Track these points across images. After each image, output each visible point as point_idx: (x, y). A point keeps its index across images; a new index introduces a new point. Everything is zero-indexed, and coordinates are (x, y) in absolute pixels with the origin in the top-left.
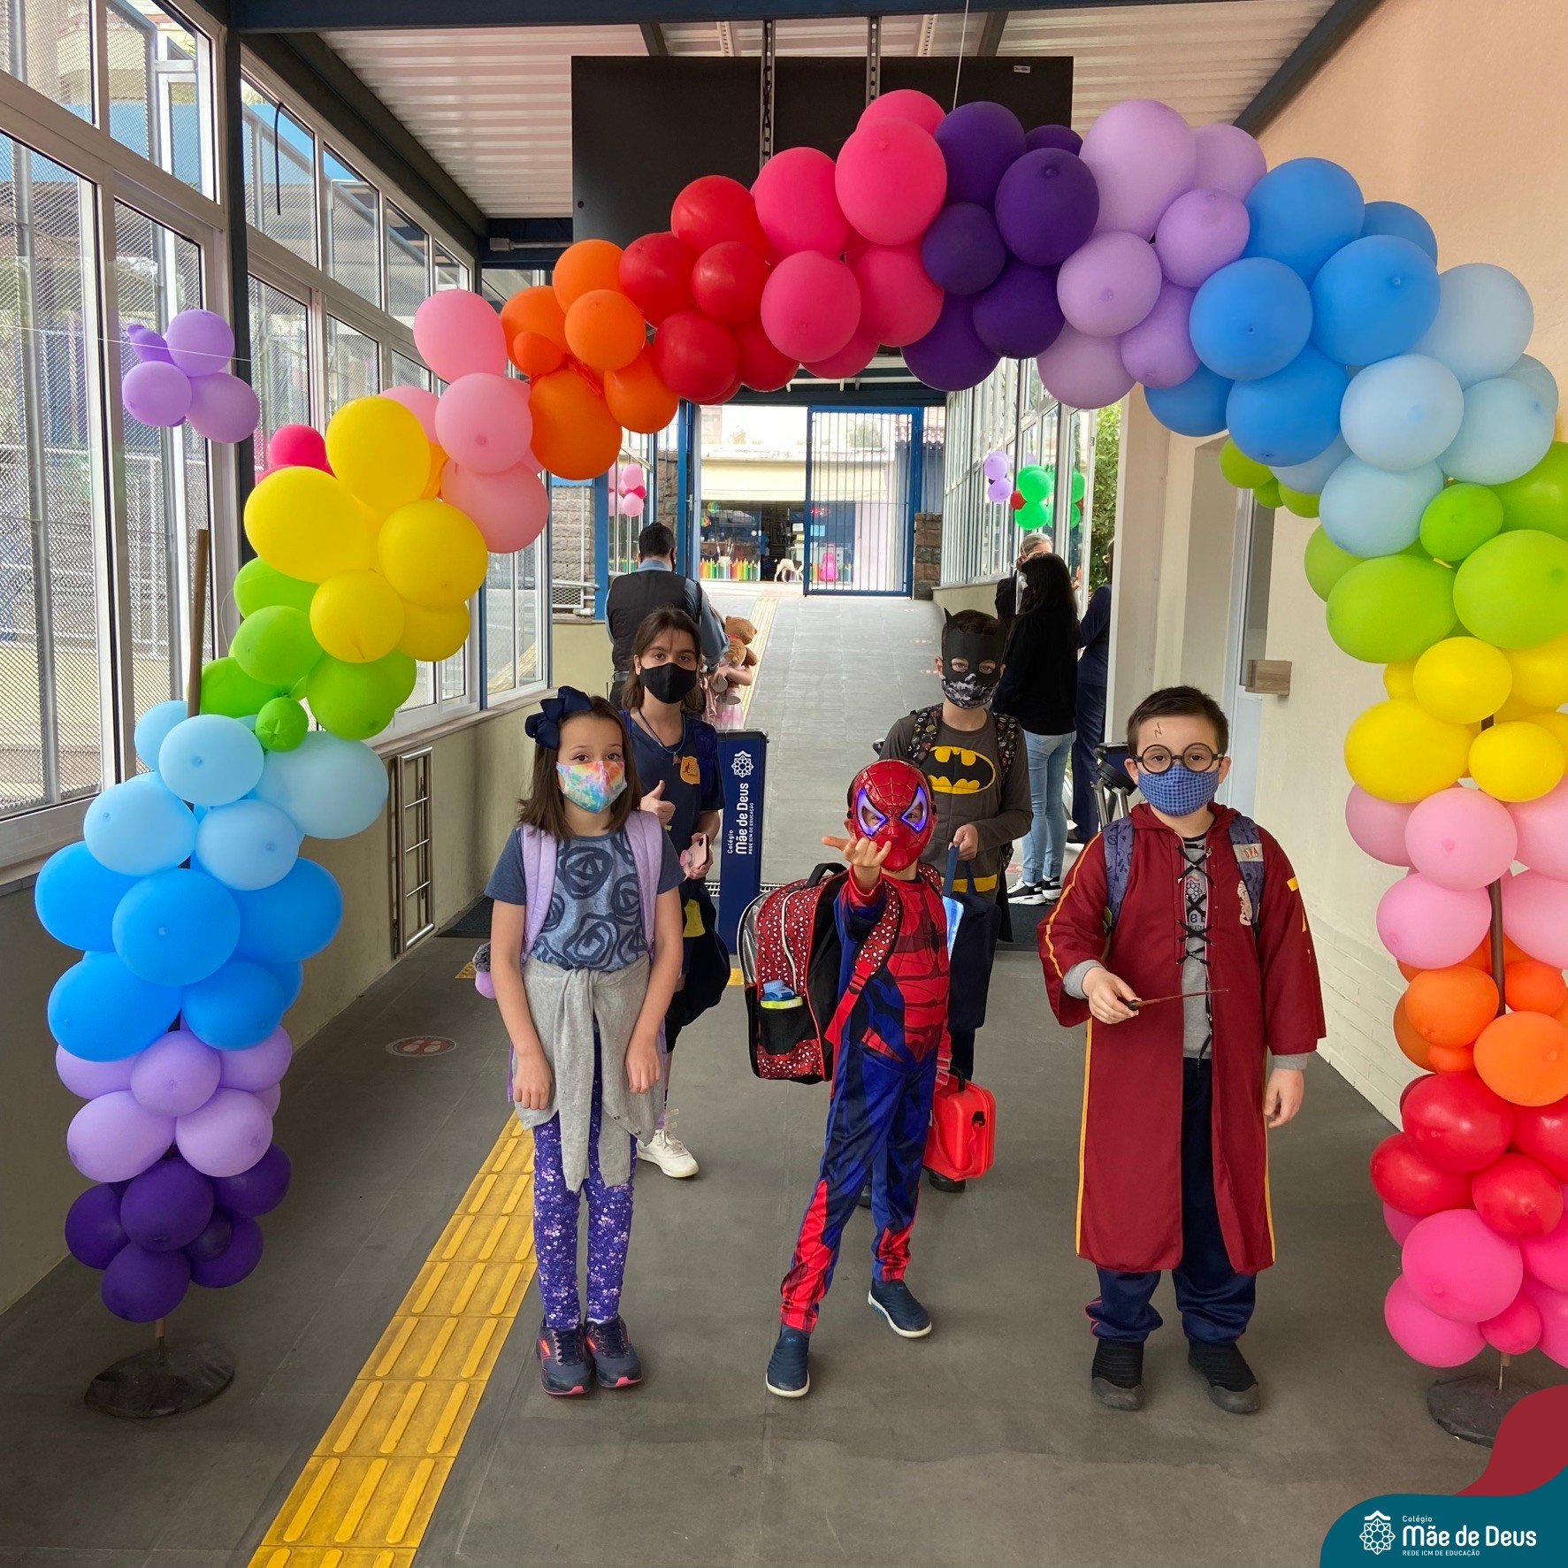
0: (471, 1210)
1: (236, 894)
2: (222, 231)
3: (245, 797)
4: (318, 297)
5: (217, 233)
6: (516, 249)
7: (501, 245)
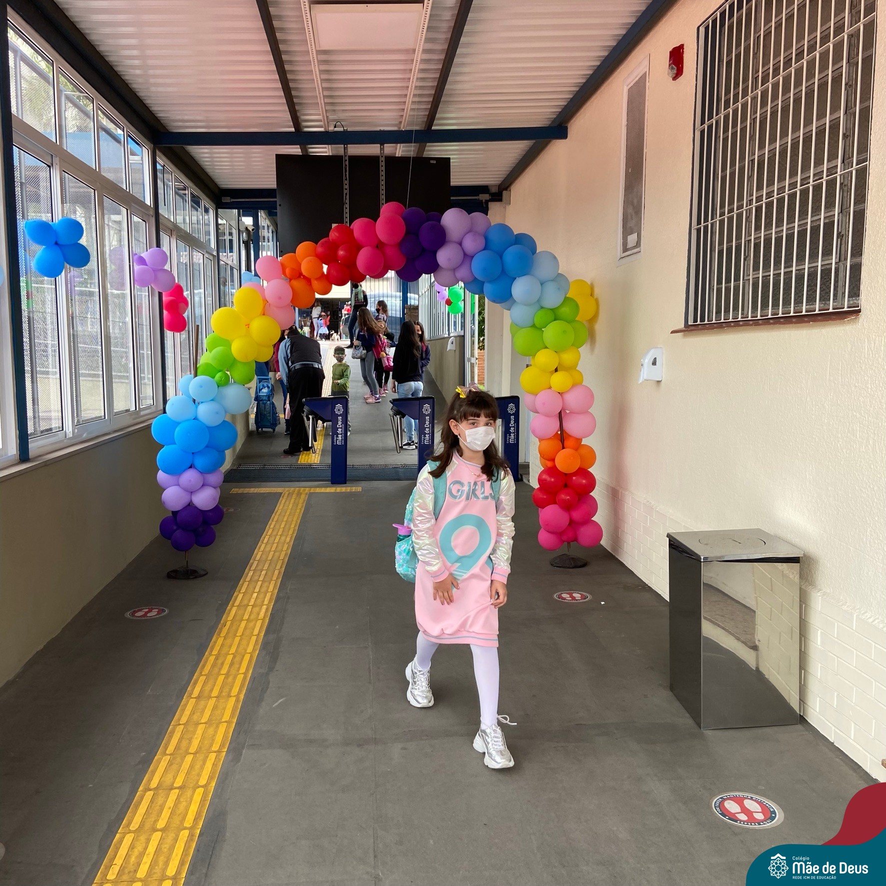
0: (264, 542)
1: (209, 428)
2: (152, 216)
3: (212, 400)
4: (174, 233)
5: (151, 217)
6: (233, 202)
7: (227, 200)
